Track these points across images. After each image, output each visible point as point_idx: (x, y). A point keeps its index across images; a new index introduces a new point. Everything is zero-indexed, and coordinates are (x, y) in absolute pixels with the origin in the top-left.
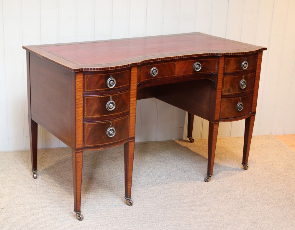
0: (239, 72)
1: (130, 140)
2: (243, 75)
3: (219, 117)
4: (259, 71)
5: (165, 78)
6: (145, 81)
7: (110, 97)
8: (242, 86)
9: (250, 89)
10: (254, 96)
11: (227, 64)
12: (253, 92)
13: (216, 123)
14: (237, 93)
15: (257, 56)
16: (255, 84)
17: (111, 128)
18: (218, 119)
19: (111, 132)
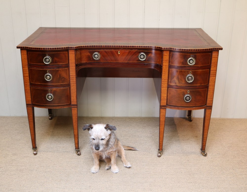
0: (185, 67)
1: (73, 107)
2: (190, 70)
3: (166, 103)
4: (215, 69)
5: (108, 62)
6: (87, 63)
7: (47, 70)
8: (189, 80)
9: (201, 84)
10: (210, 91)
11: (172, 58)
12: (207, 87)
13: (163, 108)
14: (183, 85)
15: (212, 55)
16: (210, 80)
17: (49, 94)
18: (165, 105)
19: (50, 97)
